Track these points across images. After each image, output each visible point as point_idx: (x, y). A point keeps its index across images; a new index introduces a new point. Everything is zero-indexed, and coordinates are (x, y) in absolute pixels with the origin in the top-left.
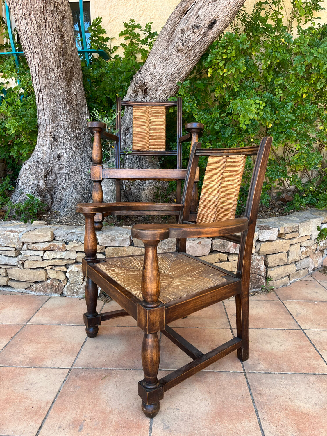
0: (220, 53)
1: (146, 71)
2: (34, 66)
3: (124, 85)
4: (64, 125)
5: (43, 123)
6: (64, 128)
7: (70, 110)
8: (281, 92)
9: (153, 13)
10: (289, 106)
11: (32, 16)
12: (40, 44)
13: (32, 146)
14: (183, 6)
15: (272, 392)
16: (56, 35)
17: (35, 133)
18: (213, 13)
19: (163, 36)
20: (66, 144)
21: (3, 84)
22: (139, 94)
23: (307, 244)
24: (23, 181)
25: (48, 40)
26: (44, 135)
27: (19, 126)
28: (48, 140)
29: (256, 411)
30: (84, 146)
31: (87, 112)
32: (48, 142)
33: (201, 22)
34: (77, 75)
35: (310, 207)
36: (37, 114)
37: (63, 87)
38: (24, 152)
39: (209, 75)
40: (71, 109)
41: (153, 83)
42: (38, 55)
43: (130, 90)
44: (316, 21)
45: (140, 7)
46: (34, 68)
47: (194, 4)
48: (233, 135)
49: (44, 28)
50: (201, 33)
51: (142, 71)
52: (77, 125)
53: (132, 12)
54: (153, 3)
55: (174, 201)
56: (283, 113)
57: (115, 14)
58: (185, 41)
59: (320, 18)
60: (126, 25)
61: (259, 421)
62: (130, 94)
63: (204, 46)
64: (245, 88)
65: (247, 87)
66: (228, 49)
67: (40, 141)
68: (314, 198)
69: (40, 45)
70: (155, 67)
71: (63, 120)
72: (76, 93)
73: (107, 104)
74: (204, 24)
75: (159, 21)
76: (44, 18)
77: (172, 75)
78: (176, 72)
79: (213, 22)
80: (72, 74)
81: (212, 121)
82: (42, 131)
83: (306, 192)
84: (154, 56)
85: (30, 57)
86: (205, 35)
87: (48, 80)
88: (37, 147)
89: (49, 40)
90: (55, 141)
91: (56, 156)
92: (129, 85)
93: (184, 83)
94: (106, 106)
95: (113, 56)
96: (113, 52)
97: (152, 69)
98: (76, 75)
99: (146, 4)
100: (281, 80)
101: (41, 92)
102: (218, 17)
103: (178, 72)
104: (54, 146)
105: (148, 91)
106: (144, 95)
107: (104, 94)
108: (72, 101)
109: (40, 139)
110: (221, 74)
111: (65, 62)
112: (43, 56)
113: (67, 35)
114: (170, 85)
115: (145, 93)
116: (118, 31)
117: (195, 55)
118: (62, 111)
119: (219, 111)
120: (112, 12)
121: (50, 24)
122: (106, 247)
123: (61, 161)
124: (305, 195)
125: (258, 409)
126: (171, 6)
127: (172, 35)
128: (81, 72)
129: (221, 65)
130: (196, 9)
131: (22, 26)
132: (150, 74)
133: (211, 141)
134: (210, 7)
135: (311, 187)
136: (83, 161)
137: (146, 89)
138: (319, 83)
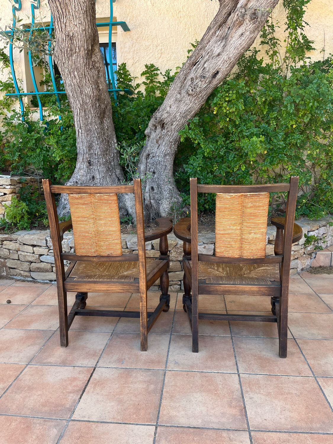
0: (224, 96)
1: (163, 110)
2: (76, 109)
3: (145, 119)
4: (97, 153)
5: (81, 151)
6: (98, 155)
7: (103, 141)
8: (275, 124)
9: (169, 55)
10: (281, 135)
11: (76, 73)
12: (81, 93)
13: (72, 169)
14: (192, 59)
15: (248, 347)
16: (94, 86)
17: (74, 159)
18: (216, 66)
19: (177, 83)
20: (99, 167)
21: (46, 116)
22: (157, 127)
23: (295, 249)
24: (65, 198)
26: (81, 161)
27: (63, 155)
28: (85, 165)
29: (235, 356)
30: (113, 168)
31: (115, 141)
32: (85, 166)
33: (206, 73)
34: (109, 113)
35: (304, 217)
36: (77, 144)
37: (98, 124)
38: (66, 174)
39: (215, 113)
40: (103, 140)
41: (169, 119)
42: (79, 101)
43: (150, 125)
44: (307, 61)
45: (158, 51)
46: (76, 111)
47: (201, 58)
48: (235, 159)
49: (85, 82)
50: (207, 82)
51: (160, 110)
52: (108, 152)
53: (152, 55)
54: (169, 47)
55: (186, 213)
56: (275, 141)
57: (137, 57)
58: (194, 88)
59: (310, 58)
60: (146, 66)
61: (236, 362)
62: (150, 127)
63: (210, 91)
64: (245, 121)
65: (247, 120)
66: (229, 93)
67: (78, 166)
68: (307, 210)
69: (81, 94)
70: (170, 107)
71: (97, 149)
72: (107, 127)
73: (132, 133)
74: (209, 75)
75: (175, 62)
76: (85, 74)
77: (184, 113)
78: (187, 111)
79: (216, 72)
80: (104, 113)
81: (218, 147)
82: (80, 158)
83: (301, 204)
84: (169, 99)
85: (73, 103)
86: (210, 82)
87: (86, 119)
88: (76, 170)
89: (88, 90)
90: (90, 165)
91: (91, 177)
92: (149, 120)
93: (194, 119)
94: (131, 134)
95: (136, 92)
96: (136, 89)
97: (168, 109)
98: (108, 113)
99: (163, 48)
100: (275, 114)
101: (81, 128)
102: (220, 69)
103: (188, 111)
104: (90, 169)
106: (162, 128)
107: (129, 125)
108: (104, 134)
109: (79, 164)
110: (225, 111)
111: (100, 105)
112: (83, 102)
113: (101, 85)
114: (183, 120)
115: (163, 127)
116: (140, 71)
117: (202, 98)
118: (96, 142)
119: (224, 139)
120: (135, 55)
121: (90, 79)
122: (133, 250)
123: (95, 181)
124: (299, 207)
125: (236, 355)
126: (184, 49)
127: (184, 82)
128: (111, 111)
129: (225, 105)
130: (202, 62)
131: (68, 80)
132: (167, 113)
133: (217, 163)
134: (214, 61)
135: (304, 200)
136: (112, 181)
137: (164, 124)
138: (306, 117)
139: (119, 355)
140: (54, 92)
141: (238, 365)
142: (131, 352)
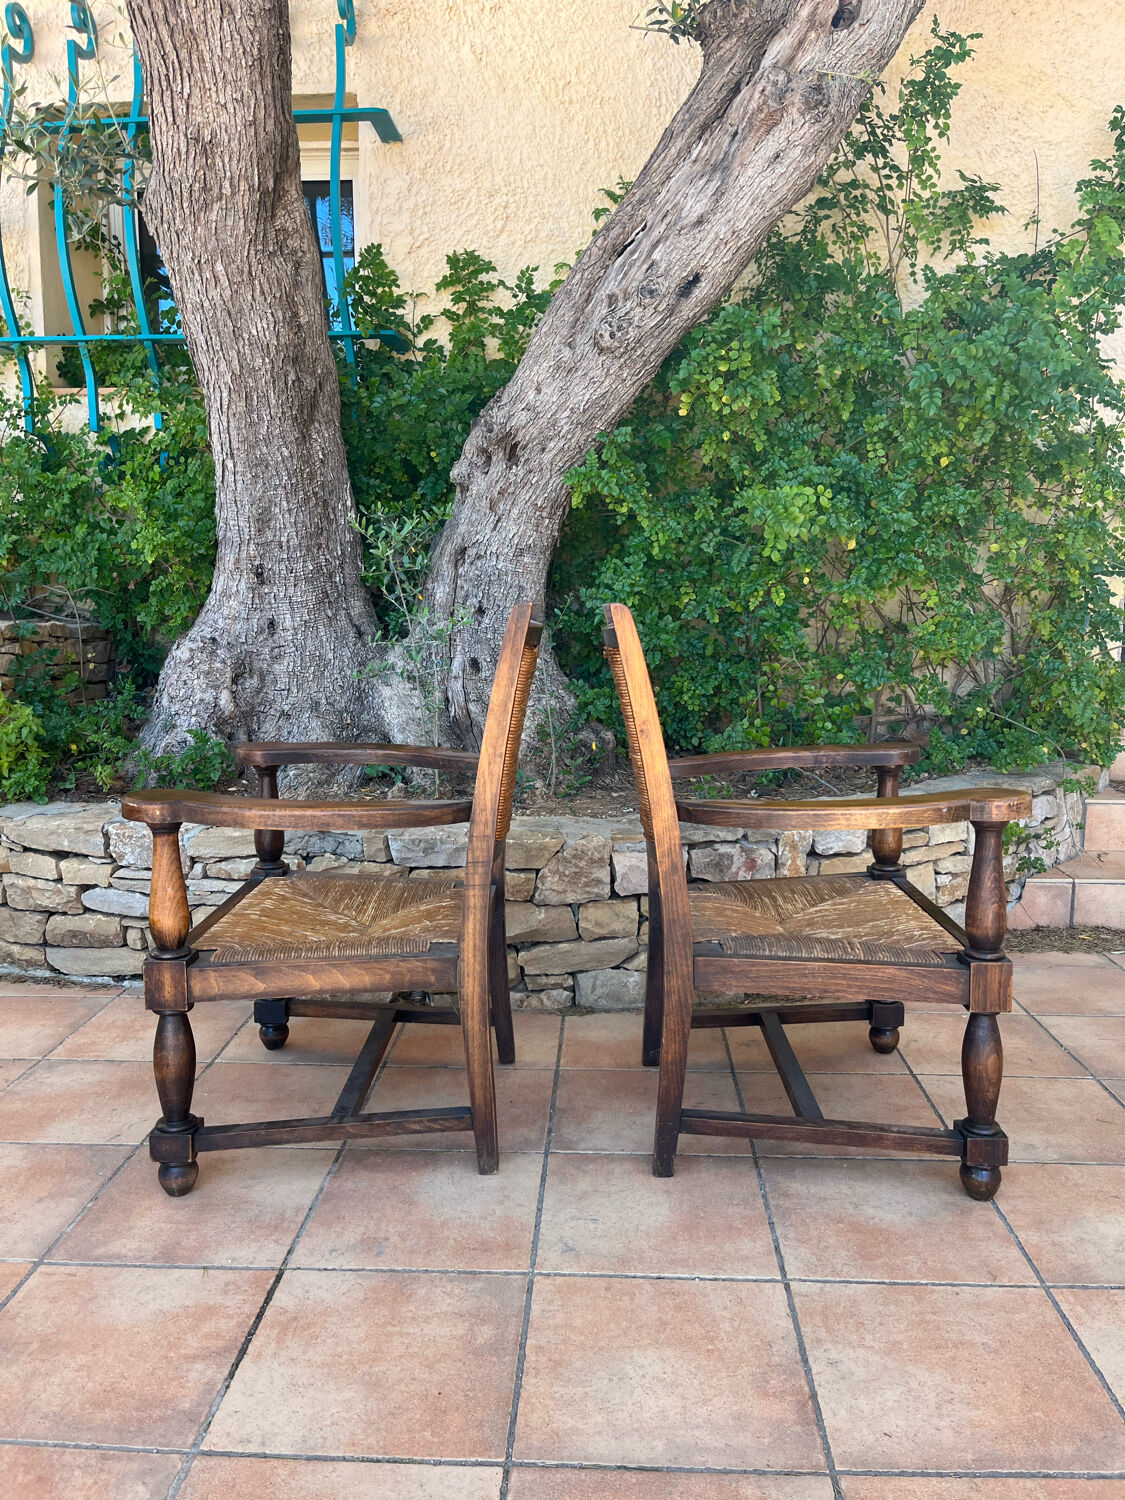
0: (711, 359)
1: (514, 401)
2: (217, 390)
3: (452, 429)
4: (288, 541)
5: (232, 534)
6: (289, 547)
7: (307, 500)
8: (881, 453)
9: (532, 226)
10: (902, 490)
11: (219, 267)
12: (237, 335)
13: (197, 596)
14: (613, 234)
15: (812, 1191)
16: (280, 314)
17: (208, 561)
18: (692, 256)
19: (561, 312)
20: (291, 591)
21: (109, 418)
22: (494, 458)
23: (955, 866)
24: (173, 694)
25: (259, 325)
26: (231, 566)
27: (168, 543)
28: (243, 580)
29: (771, 1224)
30: (339, 595)
31: (349, 503)
32: (243, 585)
33: (659, 280)
34: (328, 408)
35: (979, 764)
36: (217, 510)
37: (291, 442)
38: (177, 611)
39: (683, 412)
40: (309, 498)
41: (534, 431)
42: (229, 363)
43: (469, 448)
44: (979, 250)
45: (496, 210)
46: (218, 395)
47: (643, 230)
48: (753, 568)
49: (250, 298)
50: (660, 308)
51: (505, 400)
52: (322, 540)
53: (474, 222)
54: (531, 199)
55: (591, 746)
56: (884, 509)
57: (425, 229)
58: (620, 328)
59: (986, 242)
60: (453, 261)
61: (776, 1241)
62: (469, 456)
63: (670, 338)
64: (783, 441)
65: (789, 439)
66: (731, 349)
67: (219, 584)
68: (991, 740)
69: (237, 339)
70: (539, 391)
71: (287, 526)
72: (324, 455)
73: (405, 478)
74: (668, 285)
75: (550, 249)
76: (250, 273)
77: (584, 411)
78: (595, 403)
79: (691, 278)
80: (314, 406)
81: (695, 529)
82: (227, 558)
83: (969, 722)
84: (536, 363)
85: (206, 368)
86: (672, 311)
87: (251, 424)
88: (212, 599)
89: (261, 326)
90: (263, 583)
91: (264, 623)
92: (467, 431)
93: (616, 432)
94: (401, 483)
95: (420, 342)
96: (420, 332)
97: (531, 395)
98: (325, 408)
99: (512, 200)
100: (880, 422)
101: (232, 455)
102: (704, 267)
103: (600, 404)
104: (260, 597)
105: (518, 451)
106: (509, 460)
107: (395, 450)
108: (312, 476)
109: (222, 578)
110: (716, 407)
111: (298, 379)
112: (241, 367)
113: (306, 311)
114: (579, 436)
115: (512, 457)
116: (433, 274)
117: (645, 361)
118: (284, 503)
119: (715, 502)
120: (419, 222)
121: (266, 287)
122: (412, 869)
123: (276, 637)
124: (964, 732)
125: (775, 1220)
126: (582, 206)
127: (583, 309)
128: (337, 400)
129: (714, 387)
130: (646, 245)
131: (191, 290)
132: (527, 409)
133: (693, 581)
134: (684, 242)
135: (979, 709)
136: (336, 639)
137: (515, 445)
138: (980, 430)
139: (367, 1227)
140: (139, 337)
141: (783, 1252)
142: (409, 1213)
